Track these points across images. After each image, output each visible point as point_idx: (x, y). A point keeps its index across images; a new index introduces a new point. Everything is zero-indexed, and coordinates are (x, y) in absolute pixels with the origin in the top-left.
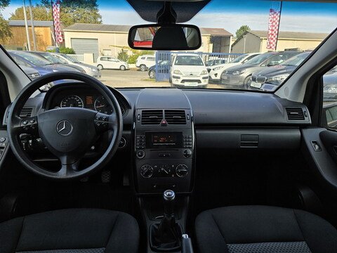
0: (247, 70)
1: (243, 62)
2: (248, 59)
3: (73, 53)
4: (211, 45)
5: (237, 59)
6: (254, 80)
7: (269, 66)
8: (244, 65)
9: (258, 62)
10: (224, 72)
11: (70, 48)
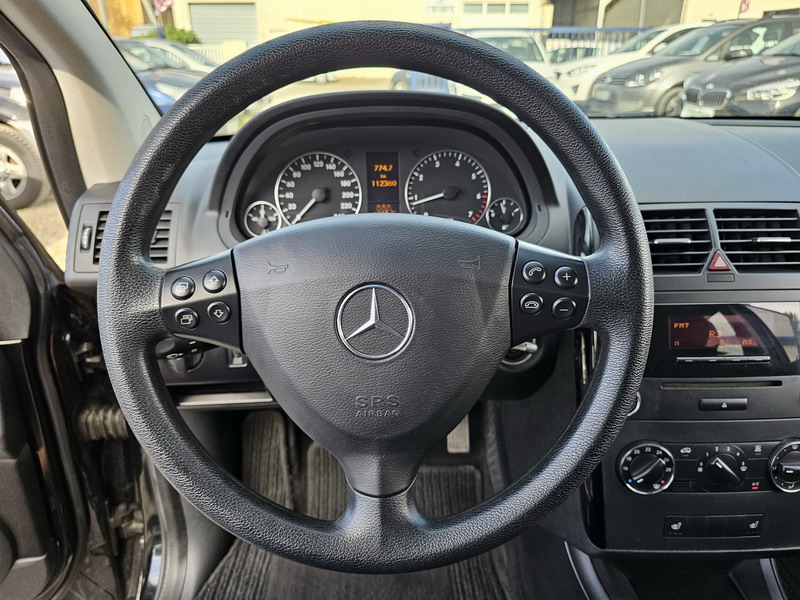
0: (667, 70)
1: (652, 52)
2: (668, 41)
3: (195, 41)
4: (550, 9)
5: (631, 43)
6: (692, 98)
7: (728, 58)
8: (658, 59)
9: (696, 50)
10: (601, 79)
11: (188, 28)
